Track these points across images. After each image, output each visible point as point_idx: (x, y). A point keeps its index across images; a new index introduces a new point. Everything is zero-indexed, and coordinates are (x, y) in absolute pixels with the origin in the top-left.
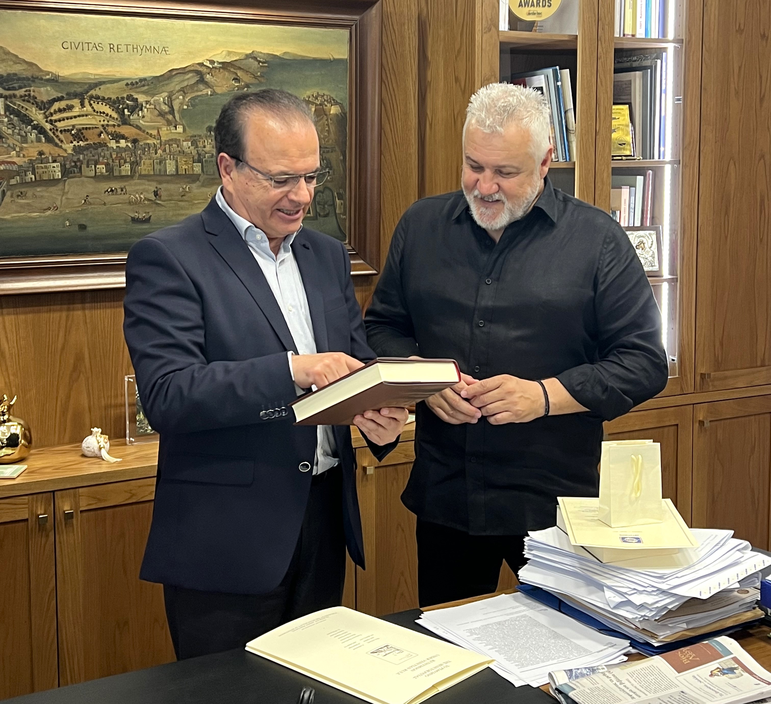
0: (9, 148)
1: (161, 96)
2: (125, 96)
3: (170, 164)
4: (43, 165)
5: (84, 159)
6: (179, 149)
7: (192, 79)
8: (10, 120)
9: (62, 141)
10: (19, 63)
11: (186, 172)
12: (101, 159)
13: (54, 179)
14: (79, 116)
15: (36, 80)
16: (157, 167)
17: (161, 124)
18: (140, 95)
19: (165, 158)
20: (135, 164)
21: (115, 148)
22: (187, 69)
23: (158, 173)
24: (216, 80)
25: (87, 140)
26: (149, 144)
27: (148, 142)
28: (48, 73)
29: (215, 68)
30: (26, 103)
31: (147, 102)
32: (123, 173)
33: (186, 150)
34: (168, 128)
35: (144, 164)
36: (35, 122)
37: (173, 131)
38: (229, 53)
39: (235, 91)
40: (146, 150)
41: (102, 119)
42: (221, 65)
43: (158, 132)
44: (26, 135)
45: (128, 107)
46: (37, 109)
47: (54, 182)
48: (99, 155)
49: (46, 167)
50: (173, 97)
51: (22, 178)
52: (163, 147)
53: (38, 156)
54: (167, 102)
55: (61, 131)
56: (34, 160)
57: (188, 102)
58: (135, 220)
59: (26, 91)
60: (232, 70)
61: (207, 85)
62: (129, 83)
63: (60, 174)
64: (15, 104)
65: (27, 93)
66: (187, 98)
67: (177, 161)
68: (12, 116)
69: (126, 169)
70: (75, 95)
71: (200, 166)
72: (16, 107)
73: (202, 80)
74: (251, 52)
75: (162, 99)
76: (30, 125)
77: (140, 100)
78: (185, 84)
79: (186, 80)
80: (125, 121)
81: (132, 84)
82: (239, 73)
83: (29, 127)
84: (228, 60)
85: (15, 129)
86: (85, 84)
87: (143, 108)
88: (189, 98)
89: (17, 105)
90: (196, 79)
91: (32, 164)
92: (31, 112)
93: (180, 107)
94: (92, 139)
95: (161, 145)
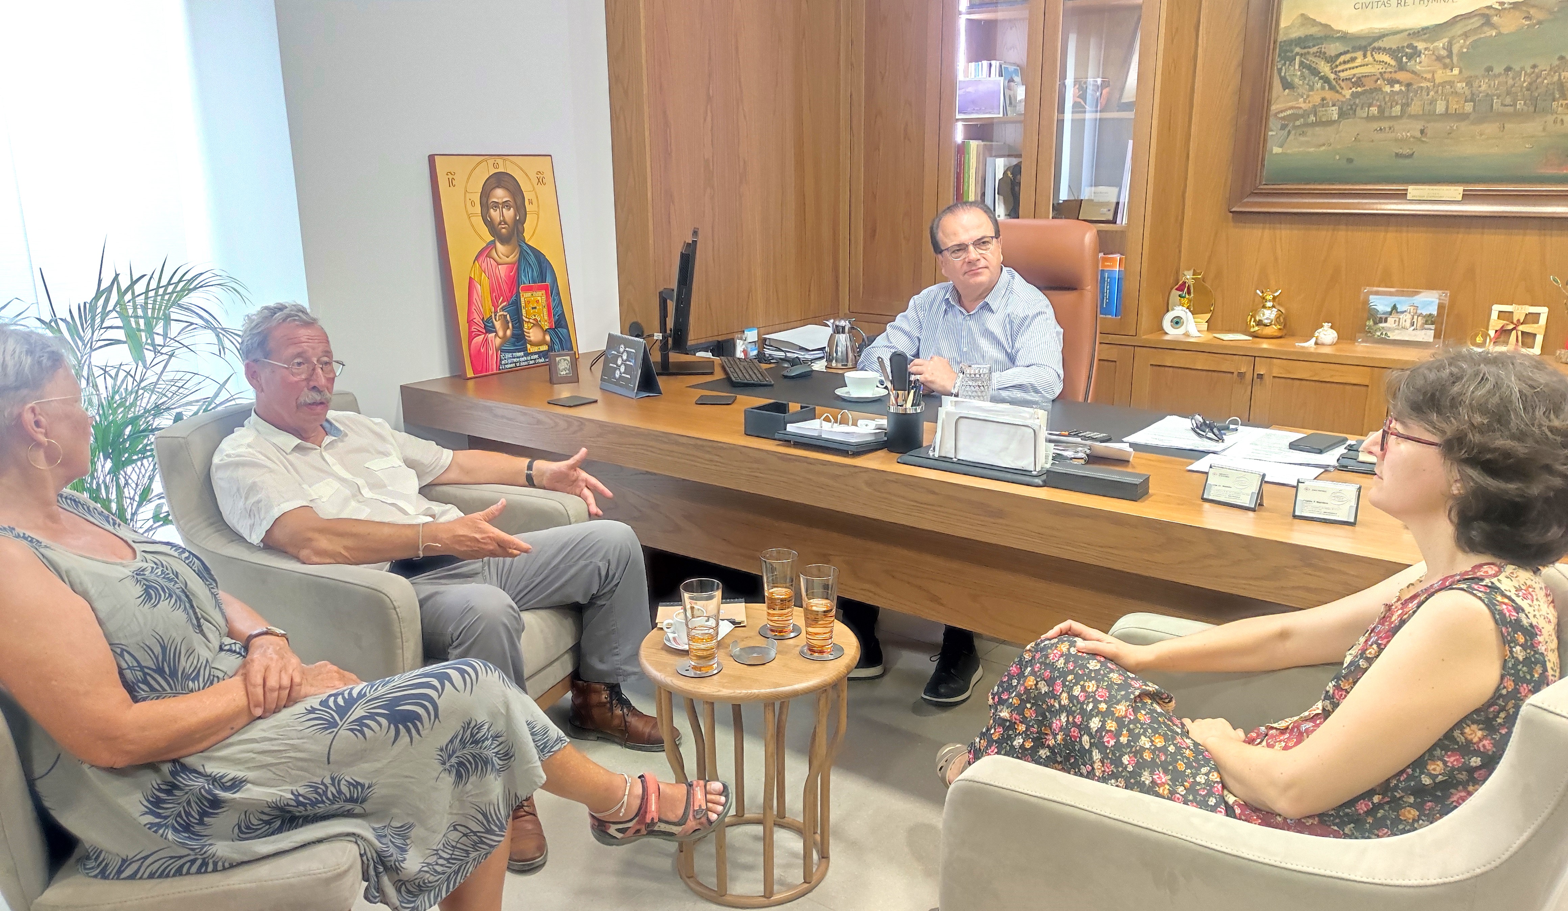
0: (1298, 96)
1: (1441, 42)
2: (1405, 45)
3: (1441, 104)
4: (1323, 109)
5: (1360, 102)
6: (1452, 90)
7: (1477, 22)
8: (1302, 73)
9: (1342, 88)
10: (1316, 26)
11: (1456, 112)
12: (1375, 102)
13: (1331, 121)
14: (1360, 66)
15: (1328, 38)
16: (1427, 108)
17: (1437, 68)
18: (1420, 43)
19: (1436, 99)
20: (1405, 106)
21: (1389, 92)
22: (1473, 14)
24: (1503, 21)
25: (1364, 86)
26: (1422, 87)
27: (1422, 85)
28: (1339, 31)
29: (1505, 10)
30: (1317, 58)
31: (1426, 49)
32: (1393, 114)
33: (1459, 91)
34: (1444, 72)
35: (1415, 105)
36: (1322, 74)
37: (1449, 74)
40: (1419, 92)
41: (1381, 67)
42: (1512, 6)
43: (1433, 74)
44: (1314, 84)
45: (1406, 55)
46: (1325, 62)
47: (1331, 123)
48: (1373, 99)
50: (1454, 42)
51: (1305, 120)
52: (1436, 89)
53: (1320, 102)
54: (1446, 47)
55: (1343, 80)
56: (1317, 105)
57: (1469, 45)
58: (1399, 156)
59: (1319, 48)
60: (1524, 10)
61: (1493, 26)
62: (1410, 33)
63: (1337, 116)
65: (1319, 50)
66: (1468, 41)
67: (1448, 101)
68: (1304, 70)
69: (1397, 110)
70: (1360, 48)
71: (1472, 105)
72: (1309, 63)
73: (1488, 21)
75: (1441, 45)
76: (1318, 76)
77: (1419, 48)
78: (1469, 28)
79: (1471, 23)
80: (1401, 67)
81: (1414, 33)
82: (1532, 11)
83: (1317, 78)
85: (1305, 80)
86: (1370, 37)
87: (1422, 54)
88: (1471, 41)
89: (1309, 61)
90: (1482, 21)
91: (1315, 108)
92: (1320, 65)
93: (1459, 51)
94: (1369, 85)
95: (1434, 87)
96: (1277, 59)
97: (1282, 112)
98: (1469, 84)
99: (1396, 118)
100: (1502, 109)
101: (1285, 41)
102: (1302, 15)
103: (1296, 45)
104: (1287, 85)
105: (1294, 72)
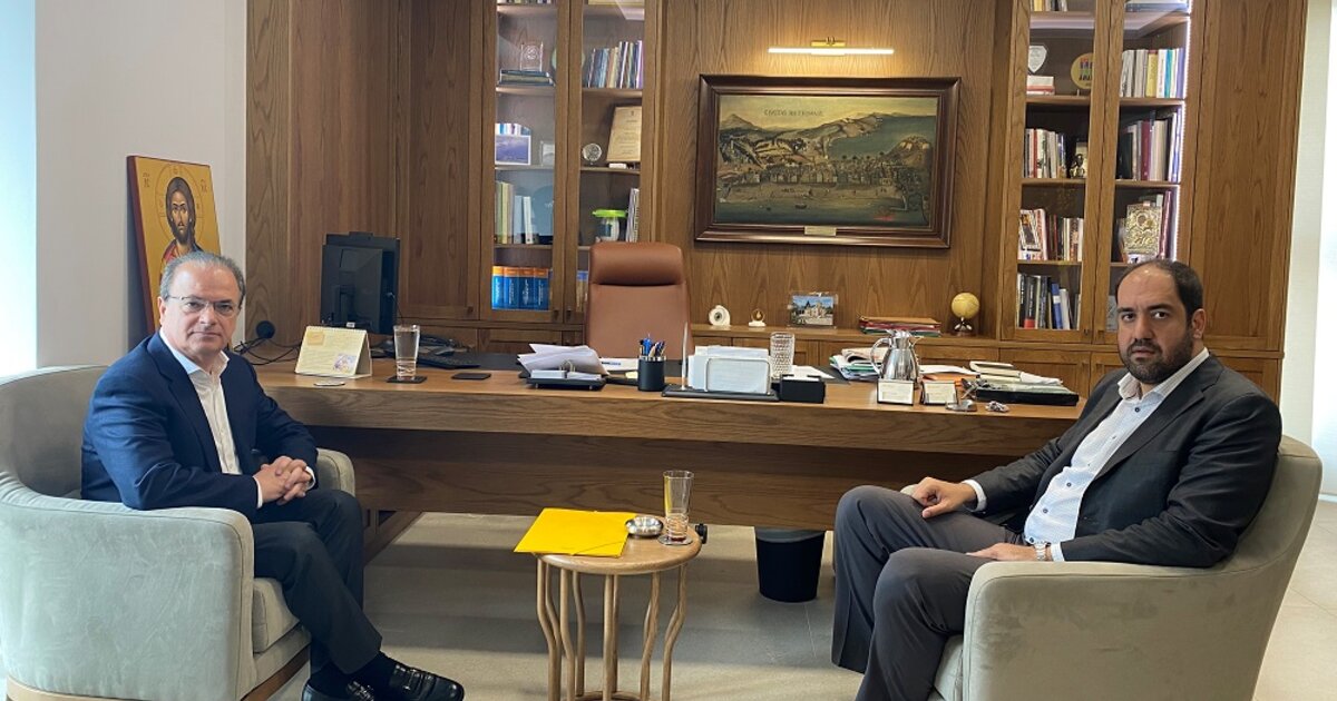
0: (734, 167)
2: (796, 139)
3: (819, 177)
4: (750, 176)
5: (772, 173)
6: (825, 168)
7: (835, 129)
8: (736, 152)
9: (761, 163)
10: (742, 122)
12: (781, 173)
14: (771, 150)
15: (750, 131)
16: (812, 178)
17: (816, 154)
18: (805, 139)
19: (817, 173)
20: (799, 176)
21: (789, 167)
22: (833, 124)
23: (812, 181)
24: (849, 130)
25: (774, 163)
27: (808, 164)
28: (756, 127)
29: (850, 123)
30: (744, 143)
31: (809, 142)
32: (793, 181)
33: (829, 169)
34: (820, 157)
35: (805, 176)
36: (748, 153)
37: (822, 158)
38: (859, 114)
39: (861, 136)
40: (806, 168)
41: (783, 151)
42: (853, 121)
43: (814, 158)
44: (743, 160)
45: (797, 145)
46: (750, 146)
47: (755, 184)
48: (780, 171)
49: (752, 177)
50: (823, 140)
51: (739, 182)
52: (816, 167)
53: (748, 171)
54: (820, 142)
55: (761, 158)
57: (832, 142)
58: (797, 207)
60: (860, 124)
61: (844, 132)
62: (799, 132)
63: (759, 180)
64: (738, 143)
65: (745, 138)
66: (832, 140)
67: (823, 175)
68: (737, 150)
69: (794, 178)
70: (770, 139)
72: (739, 145)
73: (841, 130)
74: (872, 113)
75: (817, 140)
76: (745, 154)
77: (805, 141)
78: (831, 132)
79: (832, 130)
80: (796, 153)
81: (801, 132)
82: (864, 126)
83: (745, 156)
84: (858, 118)
85: (738, 156)
86: (776, 132)
87: (806, 146)
90: (838, 129)
92: (747, 147)
93: (827, 145)
94: (777, 162)
96: (719, 141)
97: (724, 176)
98: (834, 165)
99: (792, 183)
100: (853, 181)
101: (723, 130)
102: (733, 115)
103: (731, 134)
104: (726, 158)
105: (731, 150)
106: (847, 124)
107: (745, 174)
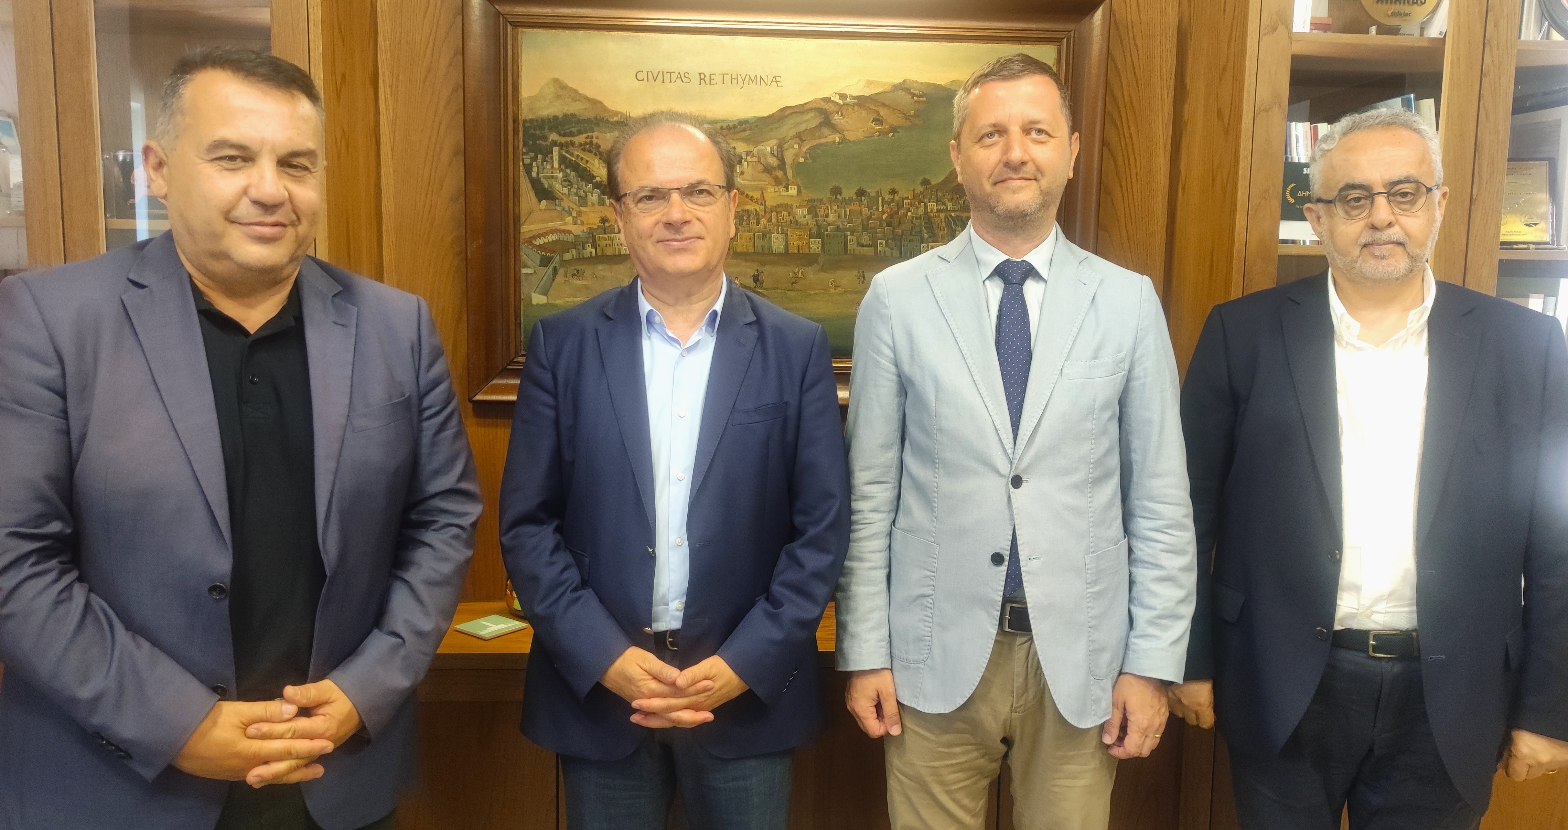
0: (564, 213)
1: (768, 145)
3: (777, 239)
4: (606, 236)
6: (791, 218)
7: (812, 121)
8: (566, 176)
10: (579, 100)
11: (799, 251)
13: (620, 255)
15: (600, 123)
16: (759, 243)
17: (767, 183)
18: (739, 143)
19: (770, 230)
22: (807, 107)
23: (760, 250)
24: (847, 122)
26: (748, 210)
27: (748, 207)
28: (616, 113)
29: (848, 105)
30: (586, 153)
31: (748, 153)
33: (800, 220)
34: (777, 190)
35: (741, 238)
36: (598, 179)
37: (782, 193)
38: (869, 83)
39: (876, 138)
40: (745, 218)
42: (856, 101)
43: (763, 193)
44: (586, 196)
46: (601, 161)
49: (610, 239)
50: (786, 146)
51: (579, 253)
52: (768, 215)
53: (600, 224)
54: (775, 153)
56: (595, 229)
57: (806, 153)
59: (587, 138)
60: (872, 107)
61: (835, 127)
62: (725, 127)
64: (572, 155)
65: (588, 140)
66: (804, 146)
67: (787, 235)
68: (568, 171)
71: (820, 242)
72: (574, 159)
73: (827, 122)
74: (901, 81)
75: (769, 149)
76: (590, 182)
78: (803, 127)
79: (804, 122)
81: (729, 128)
82: (883, 112)
83: (590, 185)
84: (867, 92)
85: (572, 187)
87: (743, 161)
88: (808, 147)
89: (575, 156)
90: (819, 120)
91: (593, 234)
92: (593, 165)
93: (794, 160)
95: (765, 212)
96: (522, 149)
97: (539, 236)
98: (813, 211)
100: (859, 250)
101: (531, 121)
102: (556, 80)
103: (551, 129)
104: (544, 193)
105: (553, 171)
106: (841, 109)
107: (591, 231)
